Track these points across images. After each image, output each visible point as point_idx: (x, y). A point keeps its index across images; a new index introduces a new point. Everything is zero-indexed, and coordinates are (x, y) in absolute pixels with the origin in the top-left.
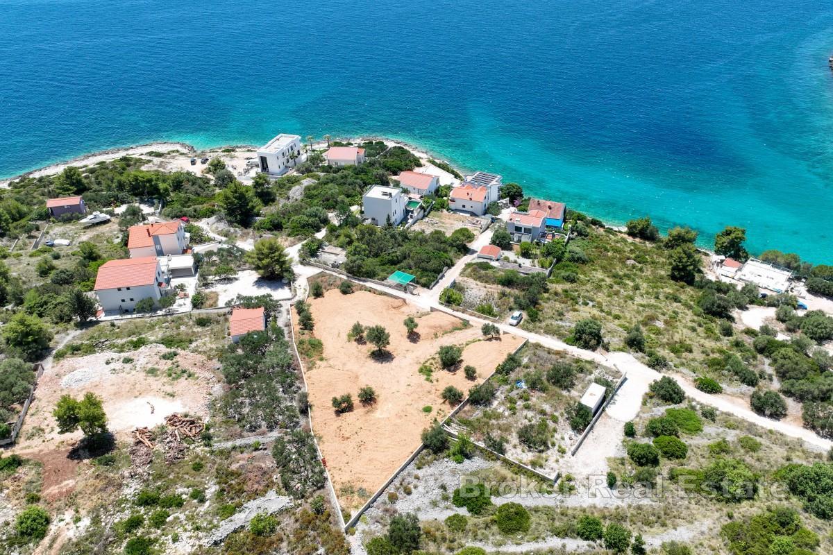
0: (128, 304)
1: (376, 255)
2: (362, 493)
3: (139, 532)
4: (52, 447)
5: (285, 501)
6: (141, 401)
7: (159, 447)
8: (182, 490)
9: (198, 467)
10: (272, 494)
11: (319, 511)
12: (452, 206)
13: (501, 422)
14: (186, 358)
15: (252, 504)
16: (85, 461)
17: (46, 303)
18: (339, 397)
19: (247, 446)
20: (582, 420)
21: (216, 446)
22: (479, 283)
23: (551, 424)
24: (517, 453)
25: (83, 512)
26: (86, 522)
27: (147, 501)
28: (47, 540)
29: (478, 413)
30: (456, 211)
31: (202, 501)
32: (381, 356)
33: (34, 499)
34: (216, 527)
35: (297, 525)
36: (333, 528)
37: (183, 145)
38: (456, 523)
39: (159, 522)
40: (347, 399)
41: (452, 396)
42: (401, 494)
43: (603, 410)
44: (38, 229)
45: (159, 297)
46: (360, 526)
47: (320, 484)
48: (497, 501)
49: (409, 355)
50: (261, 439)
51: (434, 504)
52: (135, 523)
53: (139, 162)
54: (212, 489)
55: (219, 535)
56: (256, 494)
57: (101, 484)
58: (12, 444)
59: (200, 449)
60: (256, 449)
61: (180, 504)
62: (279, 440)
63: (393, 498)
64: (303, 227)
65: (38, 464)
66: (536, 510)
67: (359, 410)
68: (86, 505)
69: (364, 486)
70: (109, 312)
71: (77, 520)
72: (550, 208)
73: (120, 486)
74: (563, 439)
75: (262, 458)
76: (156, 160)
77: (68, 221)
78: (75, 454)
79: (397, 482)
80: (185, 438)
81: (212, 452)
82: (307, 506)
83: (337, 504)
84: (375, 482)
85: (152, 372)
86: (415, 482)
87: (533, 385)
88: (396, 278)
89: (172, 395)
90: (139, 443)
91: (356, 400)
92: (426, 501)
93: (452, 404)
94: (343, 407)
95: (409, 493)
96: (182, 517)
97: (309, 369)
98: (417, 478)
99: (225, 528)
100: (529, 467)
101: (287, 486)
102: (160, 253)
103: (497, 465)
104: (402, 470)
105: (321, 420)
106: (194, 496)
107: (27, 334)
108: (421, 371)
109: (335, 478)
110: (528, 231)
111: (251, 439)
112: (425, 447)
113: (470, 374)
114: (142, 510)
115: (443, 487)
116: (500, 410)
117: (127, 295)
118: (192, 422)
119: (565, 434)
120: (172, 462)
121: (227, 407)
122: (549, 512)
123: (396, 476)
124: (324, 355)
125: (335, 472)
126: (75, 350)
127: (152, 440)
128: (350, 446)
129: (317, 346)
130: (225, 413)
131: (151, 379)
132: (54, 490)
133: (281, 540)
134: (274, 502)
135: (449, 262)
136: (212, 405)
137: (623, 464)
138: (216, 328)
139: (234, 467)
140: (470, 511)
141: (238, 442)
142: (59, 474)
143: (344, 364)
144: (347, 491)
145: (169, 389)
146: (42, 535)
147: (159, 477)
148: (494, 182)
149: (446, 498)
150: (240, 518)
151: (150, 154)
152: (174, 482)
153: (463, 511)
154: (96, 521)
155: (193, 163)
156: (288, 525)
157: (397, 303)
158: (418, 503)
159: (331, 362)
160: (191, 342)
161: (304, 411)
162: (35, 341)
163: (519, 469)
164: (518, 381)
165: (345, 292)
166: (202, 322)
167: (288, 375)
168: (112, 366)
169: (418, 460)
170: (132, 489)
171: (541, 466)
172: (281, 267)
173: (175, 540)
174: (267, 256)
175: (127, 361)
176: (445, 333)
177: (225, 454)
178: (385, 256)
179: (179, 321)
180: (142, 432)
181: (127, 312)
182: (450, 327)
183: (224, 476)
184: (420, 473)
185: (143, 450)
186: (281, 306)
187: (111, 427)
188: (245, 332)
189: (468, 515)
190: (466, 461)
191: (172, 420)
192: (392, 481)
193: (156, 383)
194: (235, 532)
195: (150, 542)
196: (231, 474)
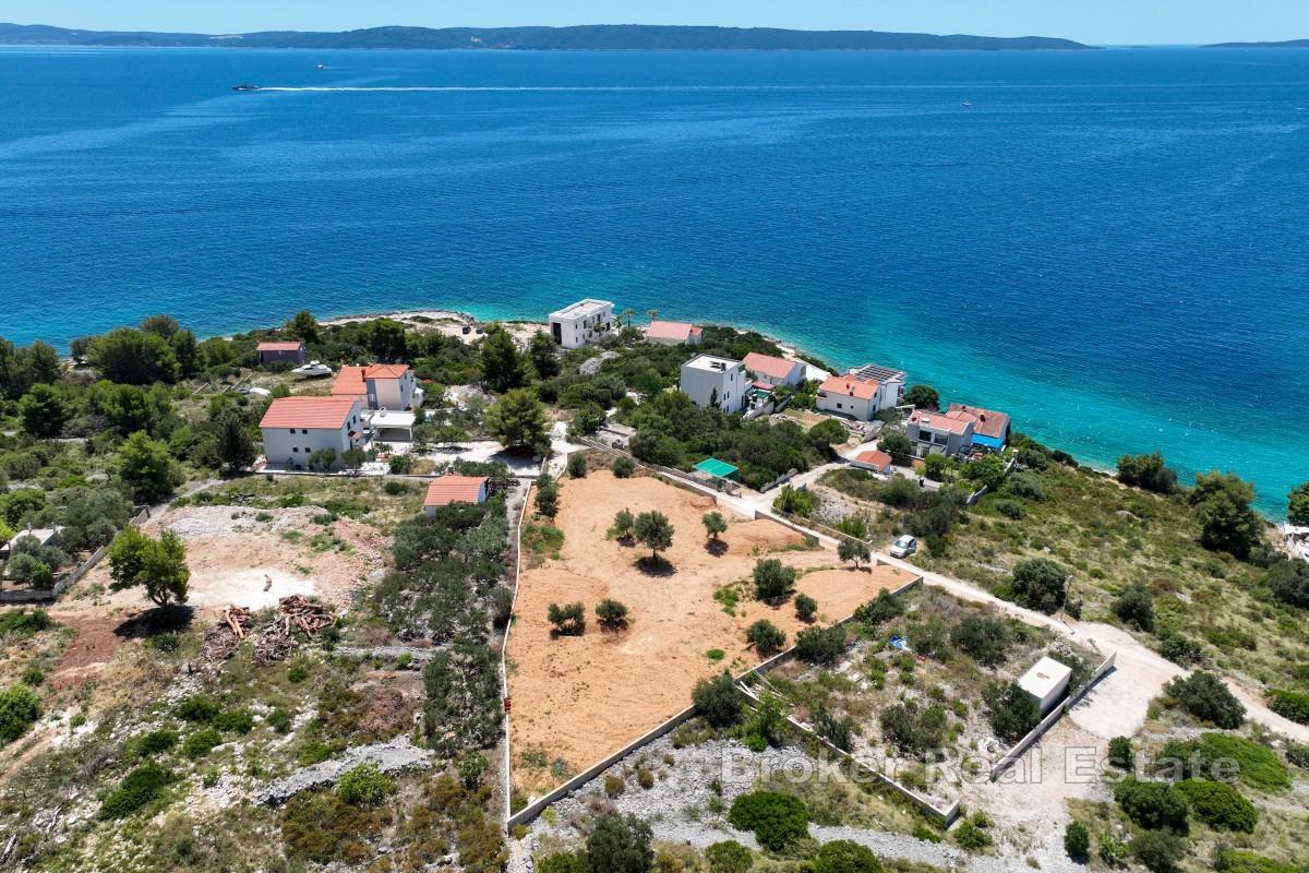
0: (302, 457)
2: (560, 768)
3: (161, 759)
4: (103, 613)
5: (420, 756)
6: (260, 572)
7: (254, 639)
8: (259, 709)
9: (298, 677)
10: (401, 741)
11: (471, 784)
12: (822, 403)
13: (851, 697)
14: (345, 528)
15: (360, 752)
16: (136, 640)
17: (196, 443)
18: (561, 607)
19: (389, 659)
20: (1019, 717)
21: (340, 649)
22: (846, 496)
23: (952, 718)
25: (93, 712)
26: (90, 728)
27: (194, 712)
28: (19, 744)
29: (809, 675)
30: (826, 411)
31: (283, 730)
32: (655, 567)
33: (34, 679)
34: (284, 775)
35: (425, 802)
36: (488, 819)
38: (729, 860)
39: (198, 750)
40: (576, 612)
41: (764, 640)
42: (632, 785)
43: (1064, 712)
44: (238, 375)
45: (346, 454)
46: (540, 827)
47: (491, 737)
48: (821, 834)
49: (702, 572)
50: (415, 653)
51: (692, 814)
52: (160, 743)
54: (307, 715)
55: (280, 788)
56: (374, 736)
57: (138, 674)
58: (51, 600)
59: (313, 652)
60: (403, 667)
61: (244, 728)
62: (443, 658)
63: (615, 789)
65: (68, 633)
66: (903, 868)
67: (593, 636)
68: (102, 700)
69: (567, 756)
70: (271, 464)
71: (78, 722)
72: (983, 418)
73: (167, 683)
74: (974, 747)
75: (408, 683)
78: (128, 629)
79: (629, 763)
80: (298, 631)
81: (330, 659)
82: (454, 773)
83: (507, 777)
84: (587, 754)
85: (292, 537)
86: (665, 768)
87: (923, 649)
88: (709, 468)
89: (306, 572)
90: (225, 625)
91: (591, 617)
92: (677, 805)
93: (764, 651)
94: (566, 623)
95: (647, 785)
96: (238, 749)
97: (530, 567)
98: (670, 762)
99: (300, 779)
100: (898, 785)
101: (430, 732)
102: (374, 406)
104: (645, 743)
105: (526, 639)
106: (272, 720)
107: (145, 463)
108: (718, 596)
109: (518, 733)
110: (941, 440)
111: (399, 650)
112: (697, 711)
113: (806, 610)
114: (183, 725)
115: (716, 787)
116: (854, 677)
117: (301, 442)
118: (319, 611)
119: (981, 740)
120: (263, 662)
121: (382, 604)
123: (629, 752)
124: (561, 553)
125: (522, 725)
126: (203, 499)
127: (247, 626)
128: (561, 688)
129: (554, 539)
130: (376, 609)
131: (286, 547)
132: (71, 672)
133: (388, 821)
134: (401, 753)
135: (800, 462)
136: (359, 595)
137: (1103, 816)
138: (411, 498)
139: (357, 687)
140: (762, 841)
141: (377, 651)
142: (92, 651)
143: (590, 569)
144: (533, 759)
145: (304, 562)
147: (233, 680)
148: (893, 379)
149: (717, 808)
150: (330, 769)
151: (415, 319)
152: (252, 693)
153: (747, 839)
154: (105, 728)
155: (466, 331)
156: (411, 795)
157: (700, 500)
158: (661, 807)
159: (569, 564)
160: (367, 510)
161: (501, 624)
162: (149, 475)
163: (877, 785)
164: (895, 637)
165: (619, 474)
166: (393, 490)
167: (496, 566)
168: (238, 522)
169: (678, 731)
170: (186, 689)
171: (923, 788)
172: (534, 434)
173: (209, 784)
174: (515, 414)
175: (263, 518)
176: (774, 550)
177: (351, 665)
178: (697, 440)
179: (365, 484)
180: (235, 612)
181: (299, 468)
182: (784, 544)
183: (334, 699)
184: (677, 755)
185: (226, 636)
186: (518, 484)
187: (193, 598)
188: (446, 503)
189: (756, 848)
190: (770, 751)
191: (289, 604)
192: (620, 758)
193: (288, 551)
194: (314, 789)
195: (170, 779)
196: (349, 697)
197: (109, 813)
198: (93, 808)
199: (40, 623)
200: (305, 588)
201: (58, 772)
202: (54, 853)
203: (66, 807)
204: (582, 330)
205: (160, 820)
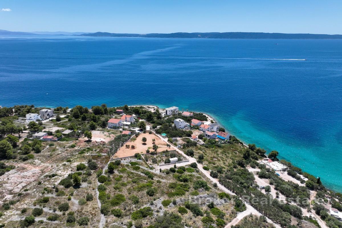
1: (165, 130)
3: (84, 151)
4: (83, 140)
6: (100, 138)
9: (99, 147)
11: (109, 157)
12: (200, 129)
13: (152, 158)
14: (112, 135)
15: (101, 154)
16: (86, 142)
17: (101, 123)
18: (127, 145)
19: (108, 147)
20: (168, 162)
22: (182, 141)
23: (162, 161)
24: (150, 162)
27: (88, 148)
29: (150, 155)
30: (201, 130)
32: (144, 144)
33: (76, 144)
36: (109, 159)
37: (157, 107)
38: (127, 166)
39: (87, 151)
40: (129, 146)
41: (148, 152)
43: (175, 163)
44: (112, 114)
45: (118, 126)
46: (113, 161)
47: (113, 155)
48: (137, 165)
49: (149, 145)
51: (127, 162)
53: (144, 108)
54: (98, 150)
55: (93, 155)
56: (103, 153)
57: (85, 145)
58: (79, 138)
59: (101, 146)
61: (92, 150)
63: (122, 160)
64: (157, 123)
65: (80, 141)
66: (142, 169)
67: (130, 149)
68: (81, 146)
69: (119, 157)
70: (109, 127)
71: (78, 148)
72: (224, 134)
73: (87, 146)
74: (161, 164)
75: (109, 150)
76: (147, 108)
77: (119, 114)
80: (101, 144)
83: (112, 157)
85: (105, 135)
87: (166, 156)
88: (164, 135)
91: (130, 147)
94: (127, 147)
95: (125, 160)
96: (91, 152)
97: (130, 142)
98: (128, 159)
100: (149, 165)
101: (108, 153)
102: (126, 121)
103: (143, 162)
104: (127, 157)
105: (123, 148)
106: (95, 150)
107: (92, 125)
108: (148, 148)
110: (209, 136)
111: (110, 147)
112: (134, 156)
113: (156, 151)
115: (131, 161)
116: (155, 157)
117: (113, 125)
118: (104, 143)
119: (163, 163)
120: (96, 146)
121: (111, 142)
122: (144, 170)
125: (117, 154)
126: (98, 130)
127: (96, 143)
128: (123, 152)
129: (135, 140)
132: (79, 144)
133: (100, 158)
134: (105, 154)
135: (180, 136)
136: (109, 142)
137: (167, 170)
142: (81, 143)
143: (136, 143)
144: (116, 156)
145: (105, 138)
146: (73, 148)
147: (93, 147)
148: (217, 126)
149: (129, 162)
150: (98, 154)
151: (147, 107)
153: (130, 165)
154: (80, 148)
155: (154, 110)
156: (104, 157)
157: (159, 138)
158: (124, 162)
159: (134, 142)
160: (116, 134)
161: (121, 146)
162: (94, 128)
163: (146, 164)
164: (164, 154)
165: (150, 134)
166: (121, 132)
167: (125, 141)
168: (100, 133)
169: (131, 157)
171: (151, 165)
172: (144, 129)
173: (87, 153)
174: (141, 124)
175: (103, 133)
176: (161, 145)
177: (104, 147)
179: (118, 131)
180: (96, 141)
181: (112, 128)
182: (163, 144)
183: (101, 150)
185: (94, 143)
187: (92, 140)
188: (124, 134)
190: (139, 160)
191: (101, 141)
192: (124, 158)
193: (104, 137)
194: (95, 155)
195: (84, 152)
196: (103, 150)
197: (79, 154)
198: (78, 153)
199: (77, 139)
200: (103, 140)
201: (76, 150)
202: (74, 155)
203: (76, 153)
204: (171, 112)
205: (83, 155)
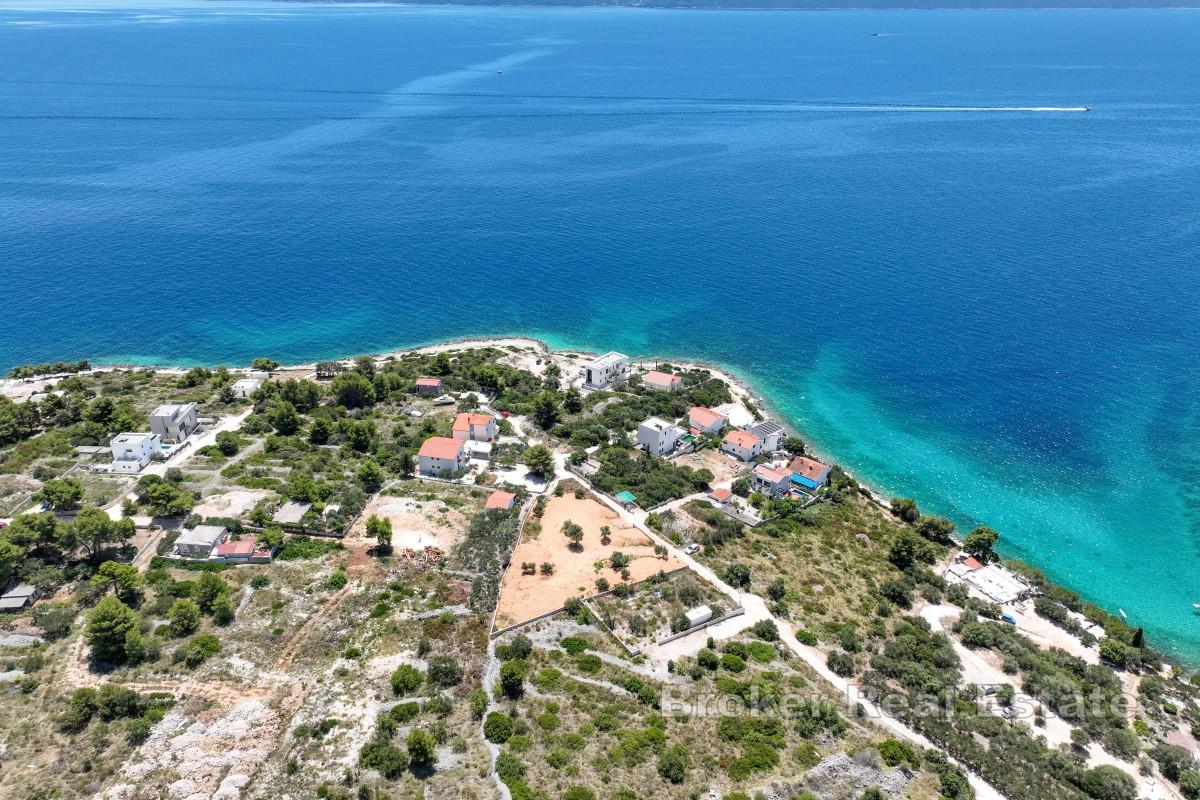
0: (436, 470)
1: (621, 475)
2: (511, 622)
3: (386, 602)
4: (361, 545)
5: (467, 611)
6: (417, 533)
7: (414, 562)
8: (416, 589)
9: (429, 579)
10: (462, 606)
11: (482, 623)
12: (724, 447)
13: (625, 611)
14: (453, 514)
15: (448, 608)
16: (374, 558)
17: (388, 457)
18: (527, 563)
19: (461, 576)
20: (682, 627)
21: (445, 570)
22: (690, 517)
23: (659, 623)
24: (622, 632)
25: (363, 583)
26: (363, 588)
27: (395, 588)
28: (342, 591)
29: (613, 601)
30: (728, 452)
31: (424, 597)
32: (576, 548)
33: (343, 569)
34: (424, 612)
35: (466, 626)
36: (485, 633)
37: (540, 343)
38: (556, 655)
39: (397, 600)
40: (533, 566)
41: (602, 586)
42: (533, 630)
43: (705, 627)
44: (405, 399)
45: (456, 469)
46: (500, 638)
47: (491, 609)
48: (587, 652)
49: (595, 553)
50: (471, 575)
51: (549, 641)
52: (385, 596)
53: (499, 354)
54: (432, 593)
55: (422, 616)
56: (453, 603)
57: (376, 571)
58: (342, 537)
59: (435, 570)
60: (466, 580)
61: (411, 595)
62: (480, 578)
63: (527, 630)
64: (583, 439)
65: (351, 552)
66: (608, 665)
67: (538, 576)
68: (366, 579)
69: (515, 618)
70: (423, 472)
71: (359, 586)
72: (811, 468)
73: (386, 576)
74: (660, 634)
75: (467, 586)
76: (512, 354)
77: (426, 397)
78: (370, 553)
79: (535, 623)
80: (430, 561)
81: (441, 573)
82: (477, 619)
83: (493, 622)
84: (520, 618)
85: (430, 517)
86: (546, 626)
87: (665, 596)
88: (625, 496)
89: (434, 535)
90: (404, 556)
91: (538, 568)
92: (546, 638)
93: (600, 590)
94: (528, 570)
95: (538, 630)
96: (410, 602)
97: (524, 542)
98: (549, 624)
99: (429, 614)
100: (624, 643)
101: (472, 604)
102: (472, 438)
103: (603, 635)
104: (542, 617)
105: (513, 575)
106: (420, 594)
107: (370, 475)
108: (595, 565)
109: (501, 607)
110: (768, 484)
111: (466, 573)
112: (565, 609)
113: (625, 576)
114: (392, 591)
115: (560, 634)
116: (630, 604)
117: (436, 463)
118: (438, 554)
119: (665, 632)
120: (418, 572)
121: (461, 551)
122: (616, 669)
123: (536, 619)
124: (539, 537)
125: (502, 605)
126: (393, 492)
127: (412, 557)
128: (521, 594)
129: (537, 529)
130: (459, 554)
131: (428, 521)
132: (354, 568)
133: (454, 630)
134: (461, 610)
135: (677, 494)
136: (454, 548)
137: (689, 661)
138: (482, 500)
139: (449, 585)
140: (568, 651)
141: (458, 572)
142: (359, 560)
143: (548, 546)
144: (504, 618)
145: (434, 531)
146: (341, 587)
147: (407, 577)
148: (776, 433)
149: (557, 640)
150: (438, 612)
151: (510, 348)
152: (414, 583)
153: (563, 650)
154: (368, 589)
155: (538, 363)
156: (463, 623)
157: (612, 514)
158: (540, 638)
159: (540, 542)
160: (462, 505)
161: (505, 567)
162: (373, 480)
163: (615, 641)
164: (656, 590)
165: (578, 497)
166: (475, 494)
167: (508, 540)
168: (409, 507)
169: (556, 615)
170: (391, 579)
171: (632, 644)
172: (544, 467)
173: (401, 612)
174: (536, 458)
175: (419, 507)
176: (632, 545)
177: (448, 577)
178: (627, 477)
179: (461, 490)
180: (408, 551)
181: (434, 475)
182: (638, 542)
183: (441, 588)
184: (552, 622)
185: (405, 560)
186: (531, 496)
187: (393, 543)
188: (494, 507)
189: (566, 653)
190: (585, 625)
191: (428, 549)
192: (532, 621)
193: (429, 525)
194: (432, 617)
195: (389, 608)
196: (446, 588)
197: (373, 615)
198: (368, 614)
199: (341, 547)
200: (433, 543)
201: (356, 601)
202: (359, 625)
203: (360, 612)
204: (604, 374)
205: (387, 620)
